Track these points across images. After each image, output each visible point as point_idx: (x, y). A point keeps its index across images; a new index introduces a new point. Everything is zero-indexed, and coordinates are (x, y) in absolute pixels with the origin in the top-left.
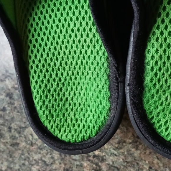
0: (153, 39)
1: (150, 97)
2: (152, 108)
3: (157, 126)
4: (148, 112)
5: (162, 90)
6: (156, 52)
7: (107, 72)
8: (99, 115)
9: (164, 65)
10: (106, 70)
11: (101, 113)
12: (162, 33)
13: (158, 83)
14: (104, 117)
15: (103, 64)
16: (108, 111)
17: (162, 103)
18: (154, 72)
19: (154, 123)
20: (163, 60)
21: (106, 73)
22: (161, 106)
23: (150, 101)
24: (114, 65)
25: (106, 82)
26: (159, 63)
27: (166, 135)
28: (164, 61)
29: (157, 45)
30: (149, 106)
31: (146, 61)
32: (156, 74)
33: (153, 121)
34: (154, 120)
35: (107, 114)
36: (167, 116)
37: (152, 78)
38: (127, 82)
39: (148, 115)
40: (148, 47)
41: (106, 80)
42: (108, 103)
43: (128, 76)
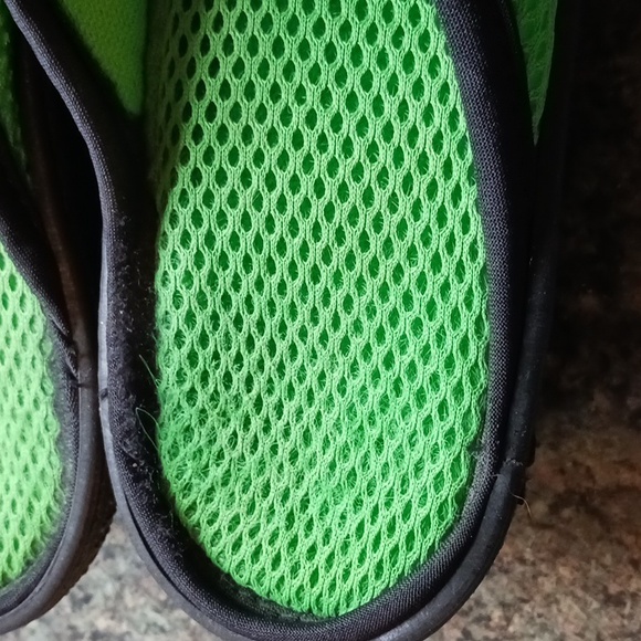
0: (173, 236)
1: (180, 438)
2: (189, 472)
3: (206, 534)
4: (176, 487)
5: (217, 410)
6: (183, 282)
7: (44, 349)
8: (30, 503)
9: (216, 327)
10: (41, 341)
11: (36, 495)
12: (197, 219)
13: (203, 387)
14: (49, 510)
15: (32, 322)
16: (57, 487)
17: (220, 456)
18: (185, 350)
19: (198, 524)
20: (209, 309)
21: (43, 354)
22: (218, 465)
23: (181, 449)
24: (56, 326)
25: (45, 386)
26: (199, 319)
27: (234, 565)
28: (214, 312)
29: (185, 257)
30: (178, 468)
31: (160, 313)
32: (192, 358)
33: (195, 517)
34: (197, 514)
35: (54, 496)
36: (237, 500)
37: (181, 369)
38: (103, 384)
39: (179, 497)
40: (162, 263)
41: (44, 377)
42: (55, 460)
43: (104, 366)
